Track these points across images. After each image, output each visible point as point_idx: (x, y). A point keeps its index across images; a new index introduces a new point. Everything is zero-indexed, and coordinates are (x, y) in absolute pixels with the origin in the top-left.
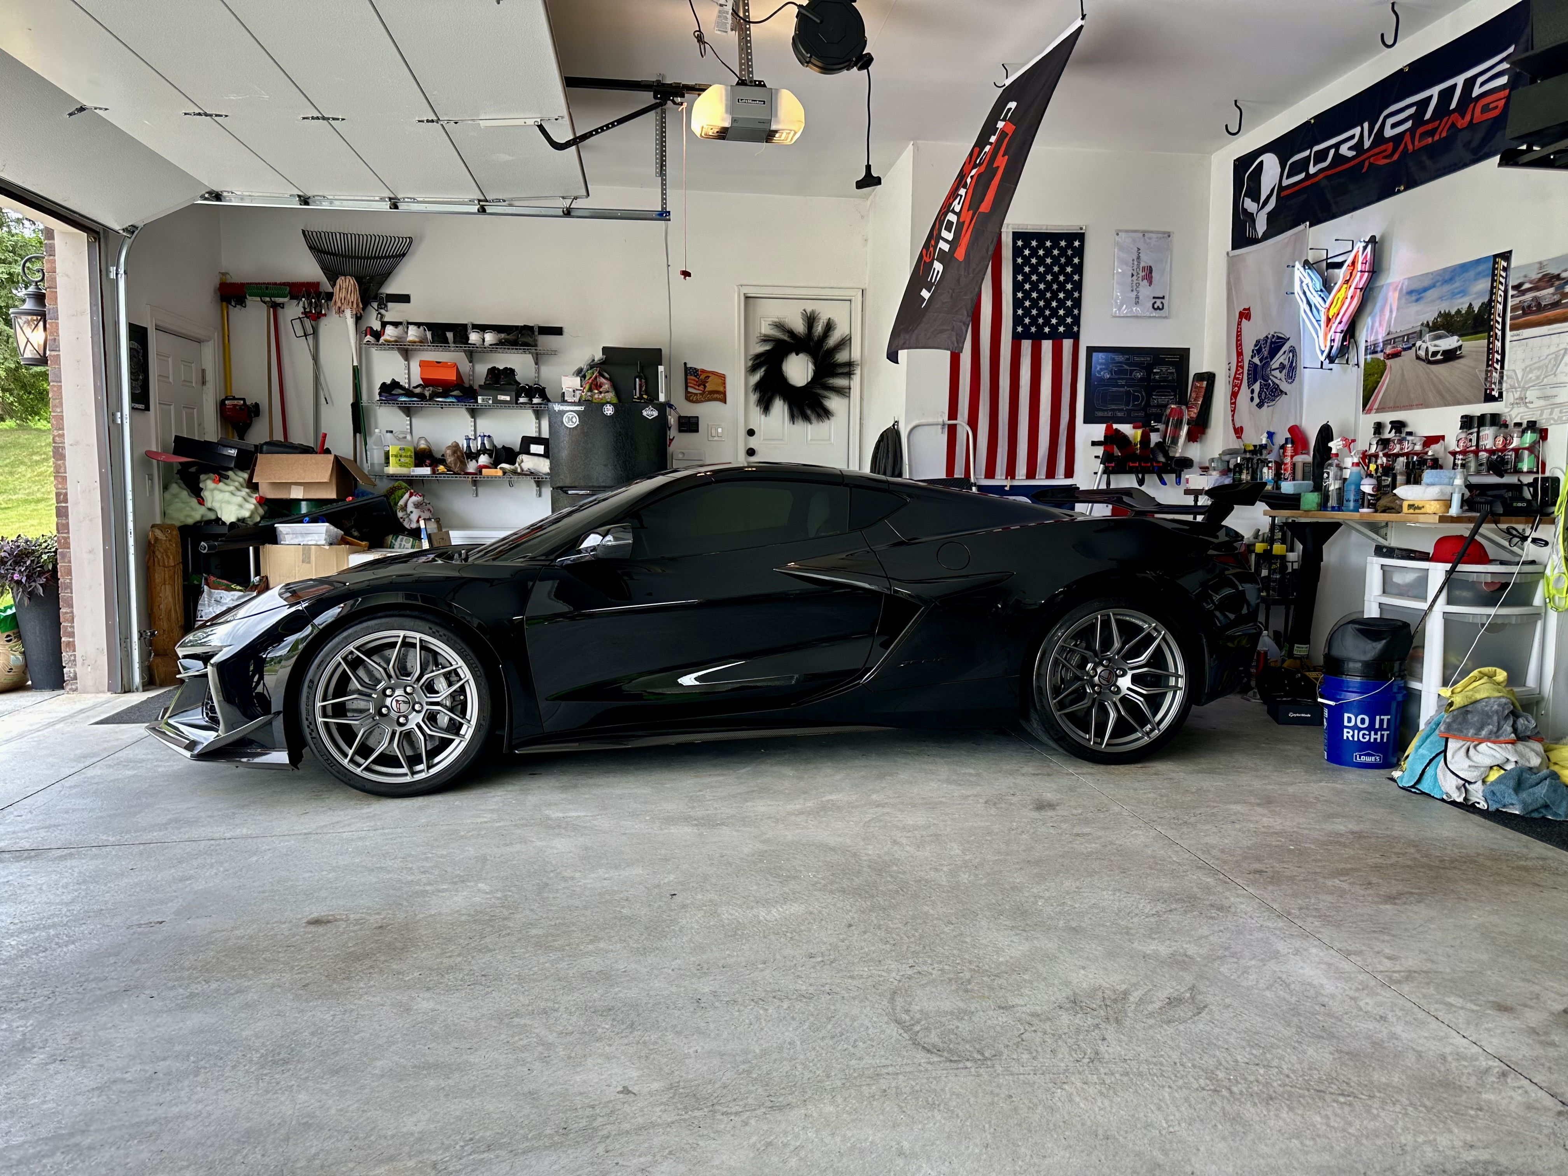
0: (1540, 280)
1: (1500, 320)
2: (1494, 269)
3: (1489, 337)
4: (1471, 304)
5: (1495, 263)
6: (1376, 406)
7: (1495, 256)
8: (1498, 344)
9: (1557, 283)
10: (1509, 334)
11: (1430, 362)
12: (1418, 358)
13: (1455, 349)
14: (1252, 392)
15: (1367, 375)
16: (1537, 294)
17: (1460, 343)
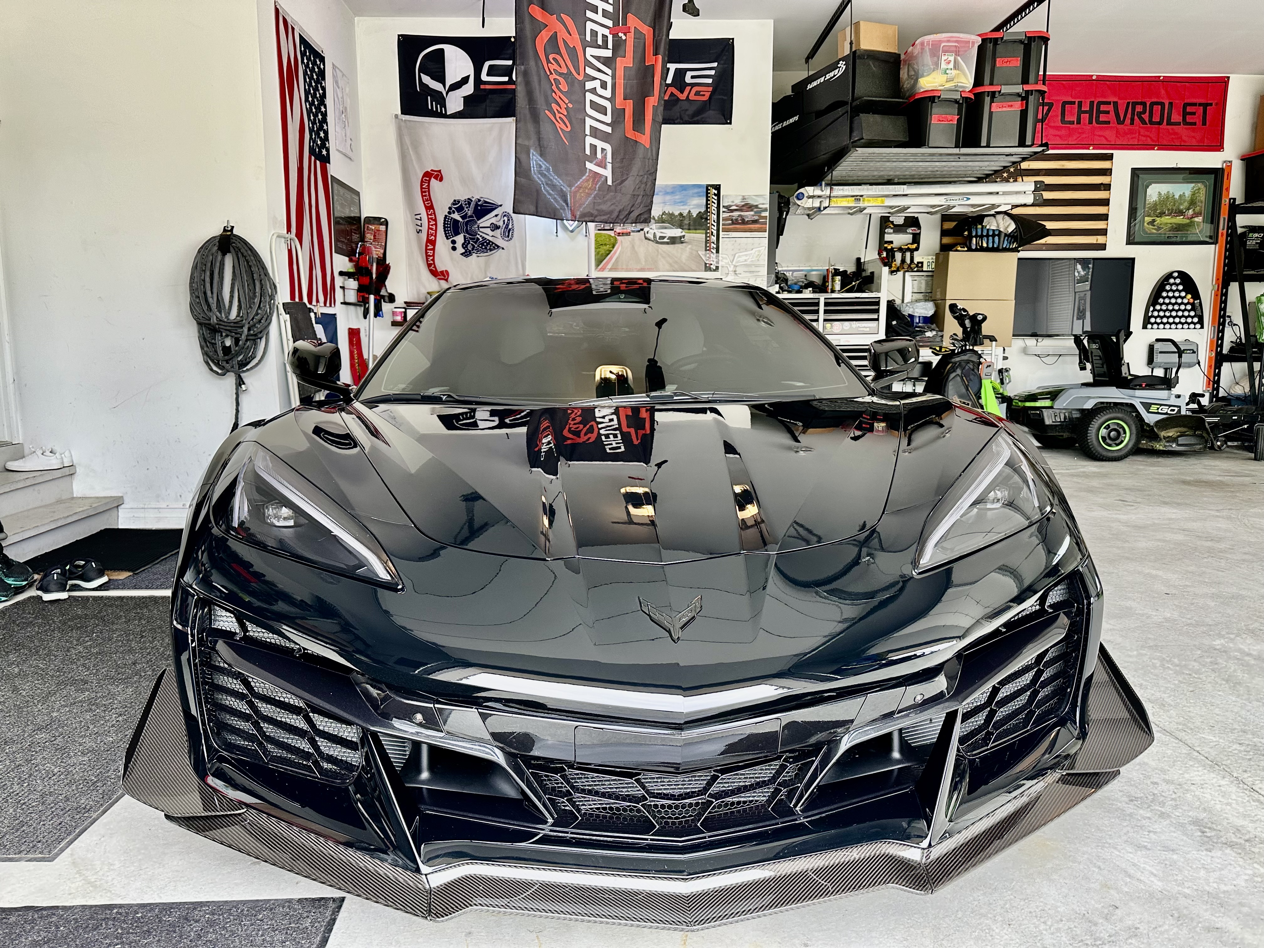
0: (743, 206)
1: (715, 224)
2: (707, 193)
3: (706, 233)
4: (690, 211)
5: (707, 190)
6: (609, 266)
7: (708, 186)
8: (714, 239)
9: (755, 210)
10: (721, 233)
11: (657, 242)
12: (646, 238)
13: (681, 237)
14: (454, 242)
15: (598, 245)
16: (742, 213)
17: (683, 234)
